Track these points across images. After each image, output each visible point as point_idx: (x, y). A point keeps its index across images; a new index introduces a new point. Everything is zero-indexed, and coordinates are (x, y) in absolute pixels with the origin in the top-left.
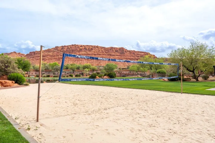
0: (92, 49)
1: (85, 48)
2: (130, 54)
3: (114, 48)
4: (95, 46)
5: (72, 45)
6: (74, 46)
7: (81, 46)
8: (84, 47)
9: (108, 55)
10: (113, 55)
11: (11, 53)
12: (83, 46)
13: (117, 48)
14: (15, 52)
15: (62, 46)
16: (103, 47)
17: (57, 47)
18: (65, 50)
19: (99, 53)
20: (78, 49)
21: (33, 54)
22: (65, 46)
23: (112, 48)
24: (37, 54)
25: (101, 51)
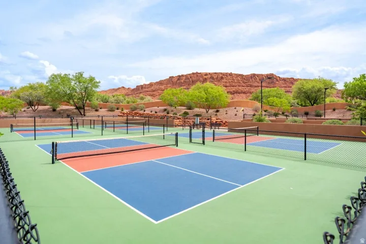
0: (222, 78)
1: (212, 78)
2: (285, 83)
3: (258, 75)
4: (227, 73)
5: (193, 74)
6: (195, 75)
7: (206, 74)
8: (209, 76)
9: (247, 87)
10: (256, 87)
11: (119, 88)
12: (209, 74)
13: (262, 75)
14: (123, 87)
15: (179, 76)
16: (240, 75)
17: (171, 78)
18: (182, 81)
19: (234, 84)
20: (201, 79)
21: (140, 88)
22: (183, 76)
23: (254, 75)
24: (145, 88)
25: (236, 81)
